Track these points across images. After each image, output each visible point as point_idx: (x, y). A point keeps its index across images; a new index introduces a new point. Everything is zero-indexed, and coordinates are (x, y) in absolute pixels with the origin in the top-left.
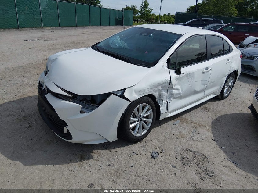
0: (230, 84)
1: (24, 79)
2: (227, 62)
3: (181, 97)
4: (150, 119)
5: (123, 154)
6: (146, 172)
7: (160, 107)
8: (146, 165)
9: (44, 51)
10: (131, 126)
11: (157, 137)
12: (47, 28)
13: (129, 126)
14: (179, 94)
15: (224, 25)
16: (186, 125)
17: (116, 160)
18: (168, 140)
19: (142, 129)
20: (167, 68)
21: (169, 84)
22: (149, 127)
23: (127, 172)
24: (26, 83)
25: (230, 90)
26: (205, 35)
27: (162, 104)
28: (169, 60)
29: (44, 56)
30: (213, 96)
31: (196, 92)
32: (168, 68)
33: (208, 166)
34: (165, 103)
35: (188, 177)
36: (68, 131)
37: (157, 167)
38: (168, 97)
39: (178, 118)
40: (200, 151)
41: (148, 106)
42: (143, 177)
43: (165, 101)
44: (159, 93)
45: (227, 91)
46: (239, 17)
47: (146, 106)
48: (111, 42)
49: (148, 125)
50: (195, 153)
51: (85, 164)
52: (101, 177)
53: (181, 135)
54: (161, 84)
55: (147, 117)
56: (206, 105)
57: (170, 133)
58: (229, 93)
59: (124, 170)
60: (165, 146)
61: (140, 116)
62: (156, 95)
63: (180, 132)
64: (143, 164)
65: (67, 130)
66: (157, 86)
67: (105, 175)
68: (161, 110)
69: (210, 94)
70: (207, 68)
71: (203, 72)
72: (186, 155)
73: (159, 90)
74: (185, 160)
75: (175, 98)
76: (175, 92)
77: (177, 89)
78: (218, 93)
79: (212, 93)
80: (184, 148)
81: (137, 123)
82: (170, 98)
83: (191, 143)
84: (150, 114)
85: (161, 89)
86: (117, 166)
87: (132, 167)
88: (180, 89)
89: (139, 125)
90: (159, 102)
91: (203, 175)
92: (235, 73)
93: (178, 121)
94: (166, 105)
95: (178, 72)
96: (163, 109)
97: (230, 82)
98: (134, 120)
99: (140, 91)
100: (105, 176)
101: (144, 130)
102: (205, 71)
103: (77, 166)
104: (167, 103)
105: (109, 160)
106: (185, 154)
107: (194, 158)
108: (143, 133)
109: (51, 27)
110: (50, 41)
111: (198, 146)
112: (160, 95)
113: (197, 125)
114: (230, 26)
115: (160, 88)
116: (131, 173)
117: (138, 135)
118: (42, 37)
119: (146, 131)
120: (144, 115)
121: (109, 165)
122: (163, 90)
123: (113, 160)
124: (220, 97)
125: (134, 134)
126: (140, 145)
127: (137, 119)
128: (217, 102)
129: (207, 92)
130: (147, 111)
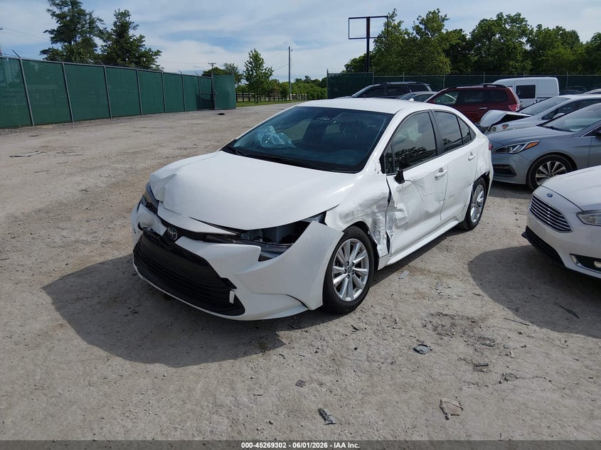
0: (479, 200)
1: (65, 233)
2: (471, 157)
3: (407, 226)
4: (364, 268)
5: (332, 333)
6: (383, 353)
7: (376, 245)
8: (378, 344)
9: (70, 174)
10: (336, 281)
11: (380, 301)
12: (45, 127)
13: (332, 282)
14: (404, 218)
15: (435, 93)
16: (421, 277)
17: (324, 343)
18: (400, 303)
19: (354, 288)
20: (381, 173)
21: (389, 201)
22: (365, 283)
23: (351, 357)
24: (73, 239)
25: (480, 210)
26: (429, 112)
27: (379, 240)
28: (381, 159)
29: (79, 184)
30: (454, 223)
31: (428, 216)
32: (383, 172)
33: (482, 333)
34: (383, 238)
35: (455, 351)
36: (236, 298)
37: (398, 344)
38: (388, 226)
39: (404, 268)
40: (460, 314)
41: (359, 245)
42: (382, 360)
43: (383, 234)
44: (373, 219)
45: (476, 213)
46: (456, 74)
47: (356, 243)
48: (260, 137)
49: (362, 280)
50: (452, 317)
51: (274, 355)
52: (312, 370)
53: (419, 293)
54: (376, 201)
55: (359, 265)
56: (444, 243)
57: (400, 292)
58: (478, 215)
59: (345, 355)
60: (399, 313)
61: (348, 262)
62: (369, 222)
63: (415, 289)
64: (372, 343)
65: (235, 296)
66: (370, 206)
67: (315, 366)
68: (379, 251)
69: (449, 220)
70: (441, 170)
71: (436, 177)
72: (439, 322)
73: (374, 213)
74: (439, 329)
75: (398, 227)
76: (398, 215)
77: (401, 210)
78: (462, 219)
79: (453, 218)
80: (432, 312)
81: (344, 276)
82: (391, 228)
83: (440, 302)
84: (363, 259)
85: (376, 211)
86: (329, 352)
87: (356, 349)
88: (405, 209)
89: (347, 280)
90: (373, 236)
91: (478, 346)
92: (485, 177)
93: (405, 273)
94: (385, 241)
95: (400, 179)
96: (381, 249)
97: (477, 195)
98: (339, 270)
99: (347, 215)
100: (318, 368)
101: (357, 290)
102: (439, 174)
103: (261, 360)
104: (388, 236)
105: (311, 345)
106: (436, 320)
107: (453, 325)
108: (356, 295)
109: (52, 124)
110: (71, 154)
111: (455, 307)
112: (375, 223)
113: (440, 275)
114: (447, 95)
115: (375, 209)
116: (360, 358)
117: (349, 299)
118: (46, 147)
119: (360, 292)
120: (354, 262)
121: (316, 352)
122: (379, 212)
123: (318, 344)
124: (466, 226)
125: (341, 296)
126: (355, 317)
127: (343, 269)
128: (461, 236)
129: (445, 215)
130: (358, 253)
